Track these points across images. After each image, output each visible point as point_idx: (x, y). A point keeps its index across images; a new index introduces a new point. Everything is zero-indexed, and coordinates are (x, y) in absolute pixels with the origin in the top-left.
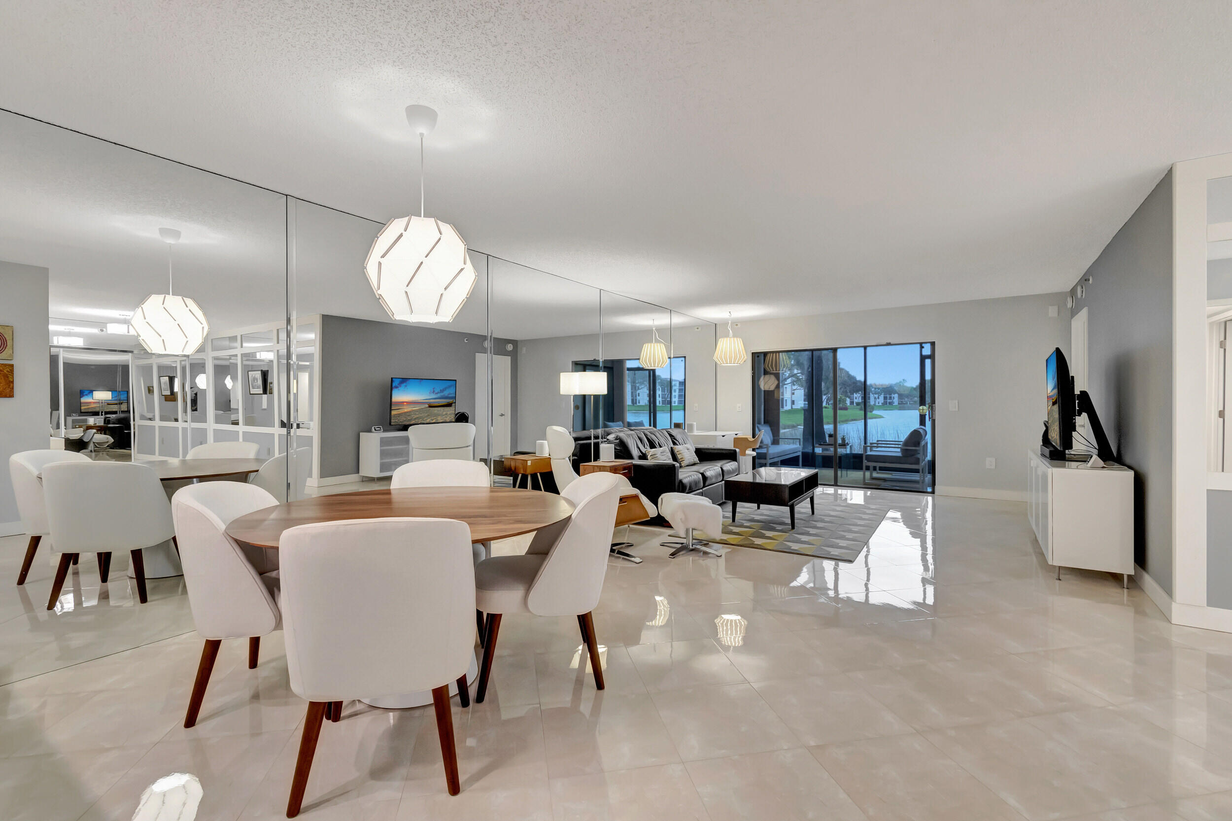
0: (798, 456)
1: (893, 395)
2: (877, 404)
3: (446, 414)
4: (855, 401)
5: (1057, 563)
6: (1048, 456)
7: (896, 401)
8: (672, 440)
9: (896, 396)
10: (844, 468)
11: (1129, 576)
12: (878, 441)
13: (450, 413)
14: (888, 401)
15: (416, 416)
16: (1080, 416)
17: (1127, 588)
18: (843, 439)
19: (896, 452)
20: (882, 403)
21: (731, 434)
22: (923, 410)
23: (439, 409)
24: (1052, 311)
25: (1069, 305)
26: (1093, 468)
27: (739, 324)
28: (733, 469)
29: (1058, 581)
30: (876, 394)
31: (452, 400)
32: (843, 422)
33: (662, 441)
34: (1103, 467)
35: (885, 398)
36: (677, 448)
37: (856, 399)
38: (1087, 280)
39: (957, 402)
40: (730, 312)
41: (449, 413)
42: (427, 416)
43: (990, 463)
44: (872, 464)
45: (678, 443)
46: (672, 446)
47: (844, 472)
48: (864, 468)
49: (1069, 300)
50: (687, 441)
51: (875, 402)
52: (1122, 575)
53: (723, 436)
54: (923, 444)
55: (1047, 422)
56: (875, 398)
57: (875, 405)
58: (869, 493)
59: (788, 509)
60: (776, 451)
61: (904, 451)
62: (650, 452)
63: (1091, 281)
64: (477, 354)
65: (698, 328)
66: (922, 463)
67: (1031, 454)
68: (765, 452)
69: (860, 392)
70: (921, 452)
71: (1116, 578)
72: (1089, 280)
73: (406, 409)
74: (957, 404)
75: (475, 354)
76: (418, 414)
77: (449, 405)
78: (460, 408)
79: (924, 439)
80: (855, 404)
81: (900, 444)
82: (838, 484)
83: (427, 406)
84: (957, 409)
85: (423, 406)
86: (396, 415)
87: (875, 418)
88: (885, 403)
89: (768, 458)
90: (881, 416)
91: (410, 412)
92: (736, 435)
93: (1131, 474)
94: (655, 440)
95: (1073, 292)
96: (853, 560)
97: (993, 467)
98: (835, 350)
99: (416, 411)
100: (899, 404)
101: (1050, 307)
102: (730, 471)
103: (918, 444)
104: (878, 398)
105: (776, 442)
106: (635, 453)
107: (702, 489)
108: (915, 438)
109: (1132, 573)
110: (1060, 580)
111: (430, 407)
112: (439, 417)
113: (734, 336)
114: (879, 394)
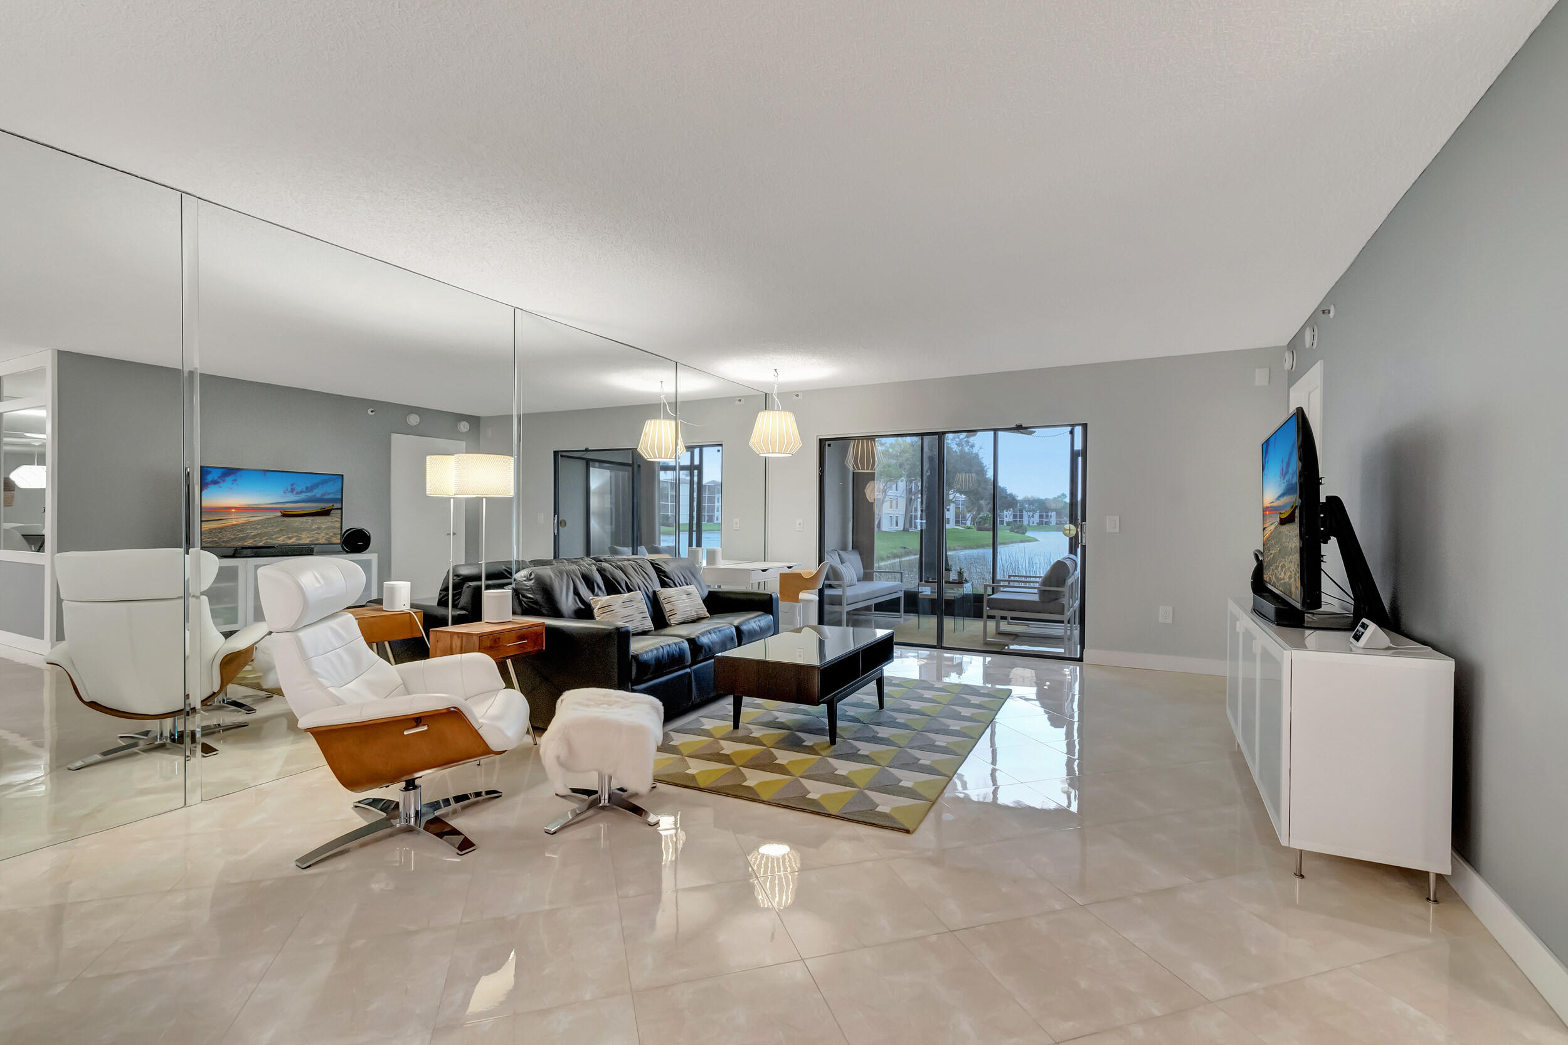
0: (899, 598)
1: (1050, 514)
2: (1031, 524)
3: (319, 528)
4: (1006, 520)
5: (1297, 844)
6: (1273, 619)
7: (1053, 520)
8: (659, 577)
9: (1053, 514)
10: (959, 616)
11: (1439, 877)
12: (1010, 576)
13: (326, 529)
14: (1044, 520)
15: (255, 532)
16: (1327, 543)
17: (1435, 901)
18: (960, 574)
19: (1032, 595)
20: (1037, 523)
21: (778, 566)
22: (1070, 530)
23: (304, 519)
24: (1261, 377)
25: (1287, 365)
26: (1369, 649)
27: (801, 395)
28: (761, 628)
29: (1298, 880)
30: (1030, 512)
31: (331, 505)
32: (1003, 544)
33: (637, 580)
34: (1389, 648)
35: (1041, 517)
36: (664, 593)
37: (1006, 517)
38: (1326, 312)
39: (1117, 518)
40: (776, 370)
41: (323, 526)
42: (278, 532)
43: (1164, 614)
44: (998, 613)
45: (672, 585)
46: (657, 587)
47: (959, 621)
48: (985, 616)
49: (1288, 356)
50: (693, 579)
51: (1029, 521)
52: (1427, 873)
53: (764, 571)
54: (1069, 584)
55: (1262, 554)
56: (1029, 517)
57: (1028, 525)
58: (988, 659)
59: (823, 707)
60: (864, 592)
61: (1042, 593)
62: (600, 601)
63: (1332, 315)
64: (394, 436)
65: (740, 400)
66: (1069, 610)
67: (1233, 607)
68: (841, 593)
69: (1011, 509)
70: (1067, 595)
71: (1414, 878)
72: (1329, 312)
73: (235, 520)
74: (1118, 521)
75: (390, 435)
76: (260, 529)
77: (325, 513)
78: (352, 522)
79: (1073, 574)
80: (1005, 524)
81: (1038, 582)
82: (944, 645)
83: (280, 514)
84: (1117, 530)
85: (270, 515)
86: (213, 529)
87: (1028, 541)
88: (1041, 523)
89: (845, 602)
90: (1035, 538)
91: (244, 524)
92: (789, 568)
93: (1447, 666)
94: (619, 580)
95: (1294, 345)
96: (911, 829)
97: (1170, 621)
98: (941, 435)
99: (258, 523)
100: (1057, 524)
101: (1257, 370)
102: (755, 631)
103: (1061, 582)
104: (1033, 517)
105: (867, 577)
106: (567, 602)
107: (690, 666)
108: (1058, 573)
109: (1447, 870)
110: (1302, 876)
111: (285, 515)
112: (305, 533)
113: (784, 409)
114: (1034, 511)
